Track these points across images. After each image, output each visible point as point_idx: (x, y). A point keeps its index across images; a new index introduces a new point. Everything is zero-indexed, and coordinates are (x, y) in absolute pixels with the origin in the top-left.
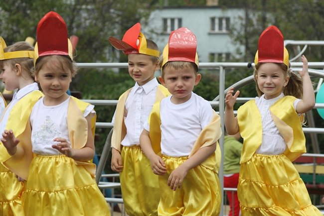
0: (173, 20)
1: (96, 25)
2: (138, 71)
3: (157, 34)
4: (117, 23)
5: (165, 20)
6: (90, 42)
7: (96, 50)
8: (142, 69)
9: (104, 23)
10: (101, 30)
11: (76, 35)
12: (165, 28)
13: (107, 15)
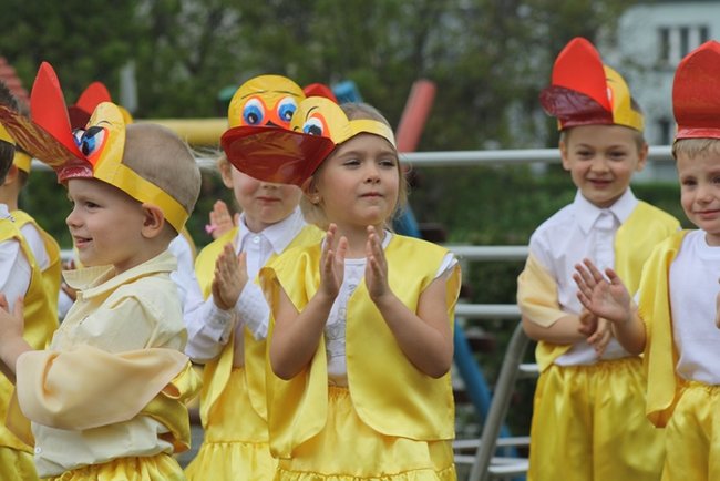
0: (684, 32)
1: (481, 49)
2: (607, 169)
3: (642, 69)
4: (538, 42)
5: (664, 33)
6: (468, 95)
7: (484, 114)
8: (617, 166)
9: (503, 42)
10: (497, 61)
11: (431, 78)
12: (665, 53)
13: (510, 22)
